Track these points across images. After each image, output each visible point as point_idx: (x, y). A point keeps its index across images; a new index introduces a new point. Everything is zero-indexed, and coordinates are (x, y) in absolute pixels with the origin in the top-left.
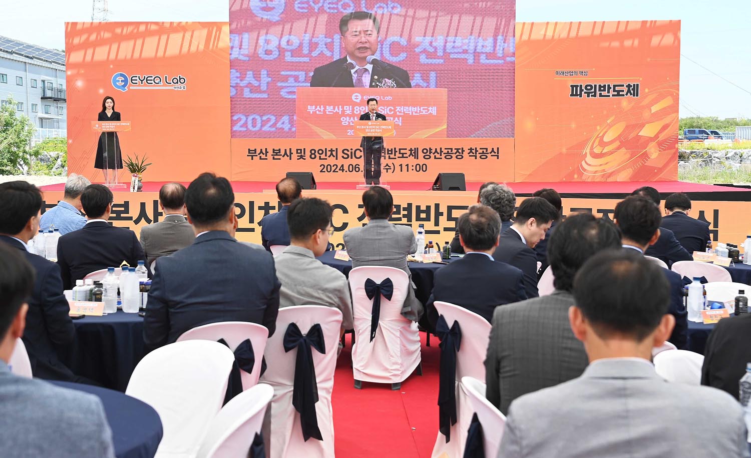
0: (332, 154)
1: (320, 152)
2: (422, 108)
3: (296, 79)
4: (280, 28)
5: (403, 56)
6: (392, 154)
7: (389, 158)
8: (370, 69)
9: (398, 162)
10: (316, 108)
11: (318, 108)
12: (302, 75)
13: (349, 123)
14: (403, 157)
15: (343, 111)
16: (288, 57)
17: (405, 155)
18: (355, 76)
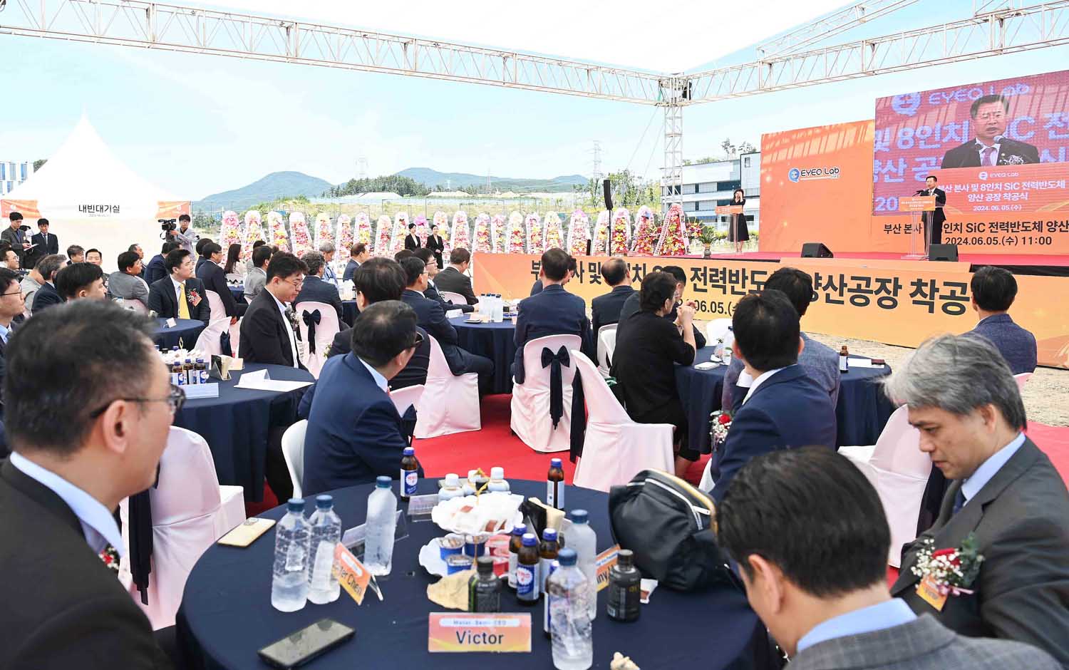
0: (957, 228)
1: (946, 226)
2: (1049, 182)
3: (928, 163)
4: (915, 120)
5: (1031, 134)
6: (1015, 227)
7: (1012, 231)
8: (998, 149)
9: (1021, 235)
10: (945, 187)
11: (947, 187)
12: (933, 160)
13: (975, 199)
14: (1026, 230)
15: (970, 189)
16: (922, 145)
17: (1028, 229)
18: (982, 156)
